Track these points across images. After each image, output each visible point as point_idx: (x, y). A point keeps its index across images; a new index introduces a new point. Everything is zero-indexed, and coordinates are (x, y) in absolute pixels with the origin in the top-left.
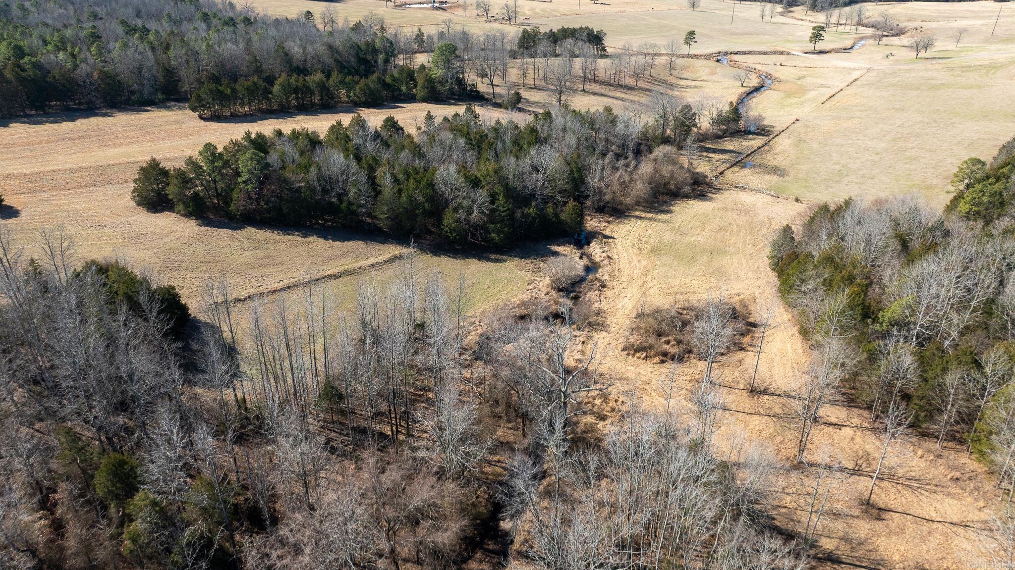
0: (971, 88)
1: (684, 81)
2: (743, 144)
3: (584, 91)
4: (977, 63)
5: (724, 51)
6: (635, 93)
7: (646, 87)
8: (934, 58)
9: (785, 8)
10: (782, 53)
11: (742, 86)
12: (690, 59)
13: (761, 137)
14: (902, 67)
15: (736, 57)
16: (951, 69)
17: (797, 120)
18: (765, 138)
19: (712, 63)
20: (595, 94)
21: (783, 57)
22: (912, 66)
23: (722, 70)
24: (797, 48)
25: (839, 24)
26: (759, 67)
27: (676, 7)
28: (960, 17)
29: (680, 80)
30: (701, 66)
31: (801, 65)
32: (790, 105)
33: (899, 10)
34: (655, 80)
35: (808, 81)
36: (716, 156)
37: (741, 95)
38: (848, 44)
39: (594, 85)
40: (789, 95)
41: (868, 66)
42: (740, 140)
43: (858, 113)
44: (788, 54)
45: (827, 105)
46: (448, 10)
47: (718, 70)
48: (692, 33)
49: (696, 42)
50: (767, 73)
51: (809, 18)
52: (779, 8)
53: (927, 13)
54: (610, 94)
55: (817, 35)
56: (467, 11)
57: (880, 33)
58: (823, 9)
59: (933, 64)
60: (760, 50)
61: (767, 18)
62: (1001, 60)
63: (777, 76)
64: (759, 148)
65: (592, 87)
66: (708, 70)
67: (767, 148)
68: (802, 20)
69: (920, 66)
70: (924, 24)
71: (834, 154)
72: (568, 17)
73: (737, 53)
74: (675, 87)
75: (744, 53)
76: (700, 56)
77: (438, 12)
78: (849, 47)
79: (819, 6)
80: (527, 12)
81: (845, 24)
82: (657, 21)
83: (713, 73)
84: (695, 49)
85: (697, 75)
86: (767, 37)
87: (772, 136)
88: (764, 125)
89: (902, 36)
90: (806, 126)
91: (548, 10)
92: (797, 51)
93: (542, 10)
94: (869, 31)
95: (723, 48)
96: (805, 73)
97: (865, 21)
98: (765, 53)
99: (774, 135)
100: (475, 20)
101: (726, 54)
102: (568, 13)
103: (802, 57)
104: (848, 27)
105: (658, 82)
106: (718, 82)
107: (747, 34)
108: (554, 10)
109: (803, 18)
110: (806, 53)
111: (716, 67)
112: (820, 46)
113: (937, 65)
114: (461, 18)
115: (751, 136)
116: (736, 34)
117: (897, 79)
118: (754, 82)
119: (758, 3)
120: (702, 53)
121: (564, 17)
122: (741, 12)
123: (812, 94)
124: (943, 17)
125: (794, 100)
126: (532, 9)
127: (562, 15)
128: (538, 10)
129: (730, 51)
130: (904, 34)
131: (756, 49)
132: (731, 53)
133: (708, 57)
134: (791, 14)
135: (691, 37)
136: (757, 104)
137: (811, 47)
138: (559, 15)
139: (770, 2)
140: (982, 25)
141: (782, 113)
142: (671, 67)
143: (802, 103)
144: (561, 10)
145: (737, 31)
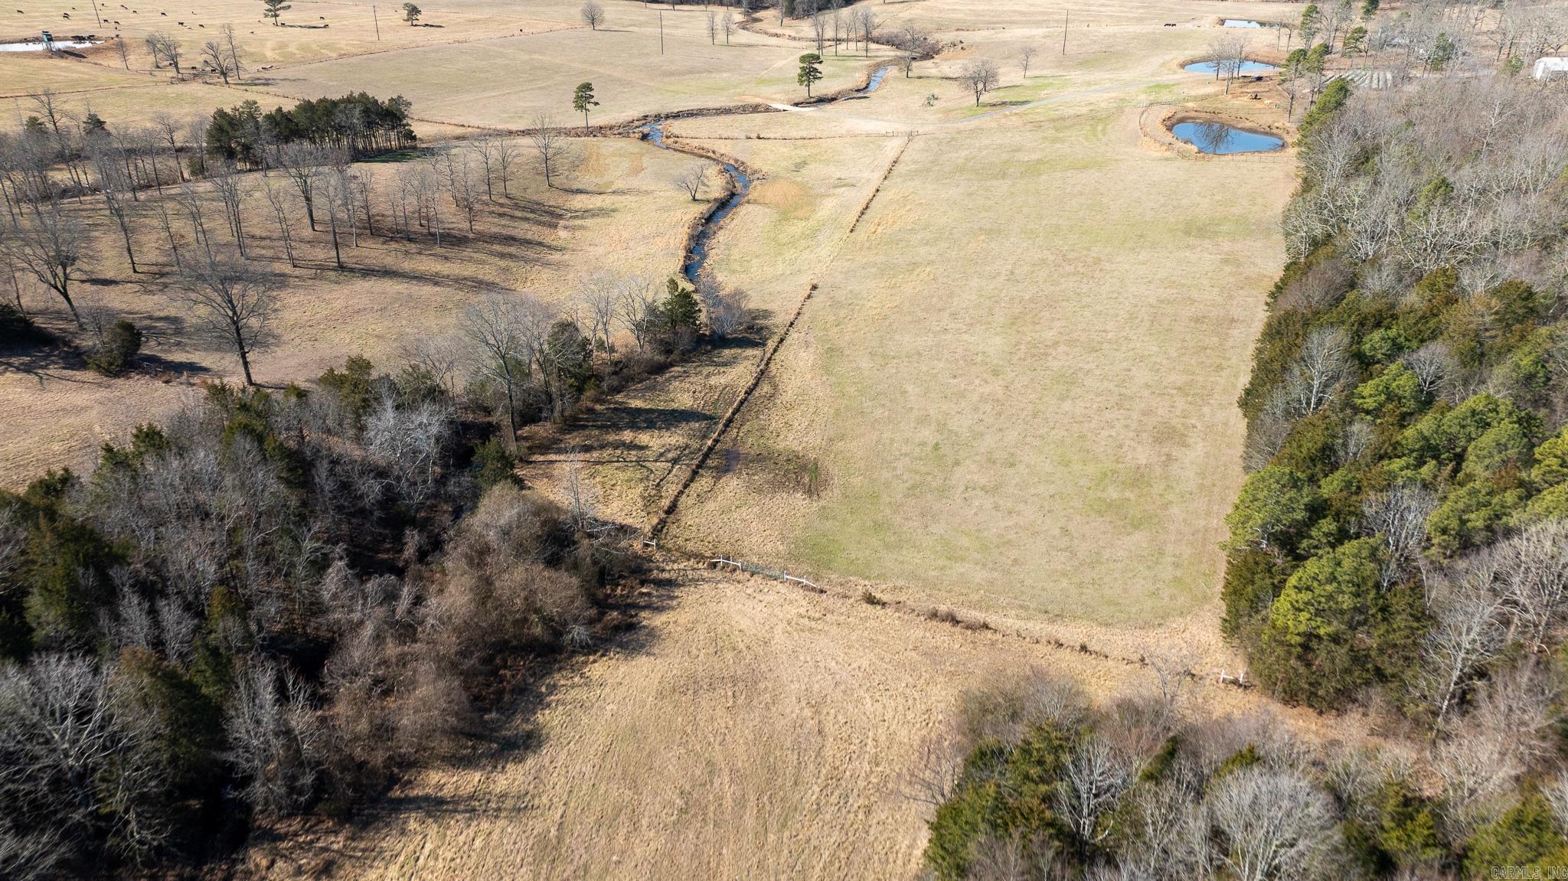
0: (1085, 167)
1: (580, 197)
2: (713, 381)
3: (341, 267)
4: (1072, 112)
5: (653, 113)
6: (468, 252)
7: (495, 230)
8: (1004, 103)
9: (747, 14)
10: (755, 109)
11: (694, 199)
12: (591, 138)
13: (750, 352)
14: (961, 125)
15: (677, 127)
16: (1038, 126)
17: (814, 287)
18: (757, 352)
19: (631, 145)
20: (368, 272)
21: (759, 117)
22: (974, 123)
23: (653, 159)
24: (778, 96)
25: (838, 41)
26: (722, 148)
27: (563, 25)
28: (1007, 22)
29: (570, 197)
30: (613, 155)
31: (794, 134)
32: (793, 243)
33: (920, 12)
34: (517, 206)
35: (814, 172)
36: (653, 440)
37: (694, 227)
38: (859, 78)
39: (370, 243)
40: (785, 214)
41: (909, 129)
42: (706, 370)
43: (923, 251)
44: (767, 110)
45: (861, 234)
46: (91, 58)
47: (646, 161)
48: (588, 87)
49: (596, 104)
50: (736, 161)
51: (788, 32)
52: (737, 15)
53: (960, 16)
54: (407, 265)
55: (809, 71)
56: (132, 58)
57: (907, 54)
58: (807, 13)
59: (1006, 116)
60: (718, 106)
61: (721, 37)
62: (1103, 105)
63: (756, 167)
64: (749, 392)
65: (365, 252)
66: (626, 164)
67: (765, 388)
68: (776, 35)
69: (989, 120)
70: (963, 35)
71: (910, 388)
72: (353, 60)
73: (677, 116)
74: (560, 216)
75: (691, 114)
76: (611, 128)
77: (62, 63)
78: (864, 85)
79: (800, 8)
80: (269, 54)
81: (848, 40)
82: (526, 57)
83: (637, 171)
84: (597, 117)
85: (606, 179)
86: (725, 75)
87: (771, 344)
88: (750, 312)
89: (937, 58)
90: (835, 304)
91: (314, 47)
92: (782, 102)
93: (304, 48)
94: (887, 52)
95: (652, 107)
96: (804, 153)
97: (875, 33)
98: (727, 111)
99: (776, 339)
100: (148, 78)
101: (658, 118)
102: (354, 51)
103: (792, 114)
104: (852, 45)
105: (524, 209)
106: (647, 193)
107: (691, 72)
108: (327, 47)
109: (779, 31)
110: (796, 105)
111: (642, 155)
112: (819, 88)
113: (1014, 118)
114: (117, 76)
115: (727, 353)
116: (672, 74)
117: (963, 154)
118: (716, 187)
119: (702, 7)
120: (613, 122)
121: (344, 61)
122: (677, 27)
123: (827, 208)
124: (985, 22)
125: (797, 228)
126: (282, 46)
127: (341, 56)
128: (292, 49)
129: (664, 112)
130: (938, 52)
131: (710, 104)
132: (667, 117)
133: (623, 130)
134: (758, 25)
135: (584, 96)
136: (728, 247)
137: (802, 93)
138: (334, 55)
139: (722, 4)
140: (1044, 37)
141: (780, 268)
142: (547, 167)
143: (813, 235)
144: (342, 44)
145: (674, 68)
